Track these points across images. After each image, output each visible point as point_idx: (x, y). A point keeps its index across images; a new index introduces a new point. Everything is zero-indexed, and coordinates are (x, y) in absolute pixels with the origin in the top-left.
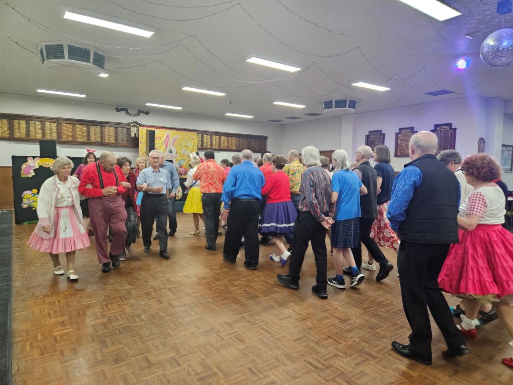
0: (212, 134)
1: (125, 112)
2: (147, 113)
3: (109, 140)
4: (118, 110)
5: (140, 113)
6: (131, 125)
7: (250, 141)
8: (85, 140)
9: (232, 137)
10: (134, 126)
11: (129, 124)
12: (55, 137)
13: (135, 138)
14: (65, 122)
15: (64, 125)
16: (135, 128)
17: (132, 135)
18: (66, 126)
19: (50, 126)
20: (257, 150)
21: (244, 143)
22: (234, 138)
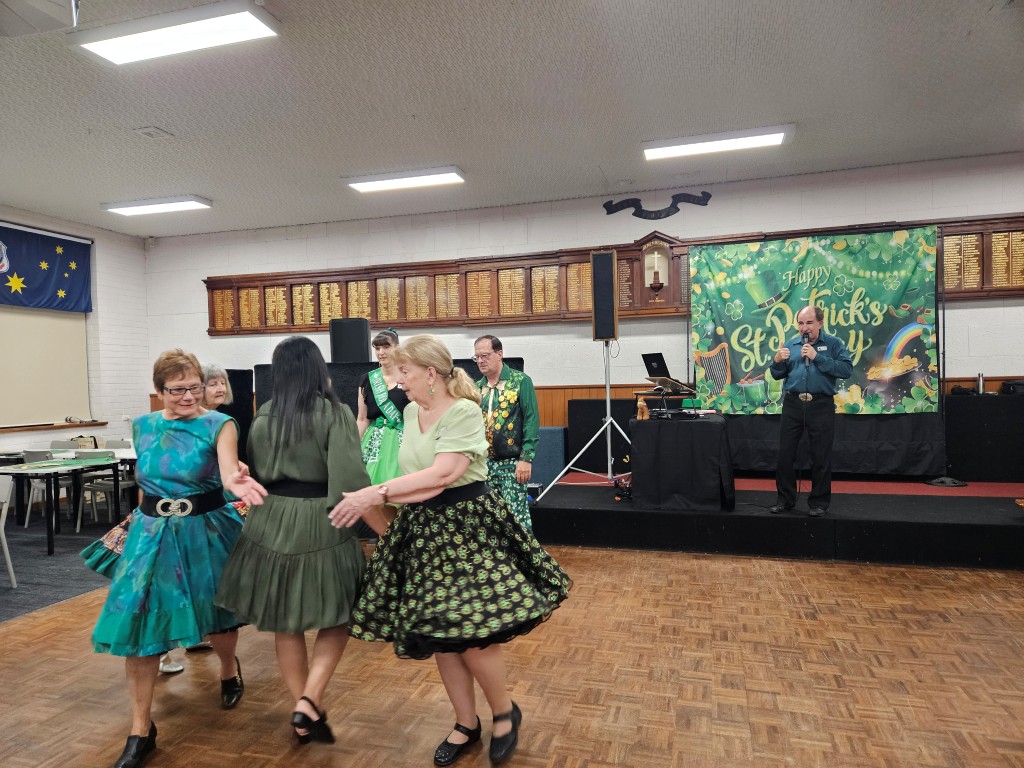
1: (632, 210)
2: (703, 200)
3: (580, 303)
4: (611, 208)
5: (680, 205)
6: (645, 247)
8: (519, 310)
10: (652, 251)
11: (640, 244)
12: (455, 311)
13: (657, 288)
14: (473, 267)
15: (471, 277)
16: (656, 255)
17: (649, 281)
18: (477, 279)
19: (446, 285)
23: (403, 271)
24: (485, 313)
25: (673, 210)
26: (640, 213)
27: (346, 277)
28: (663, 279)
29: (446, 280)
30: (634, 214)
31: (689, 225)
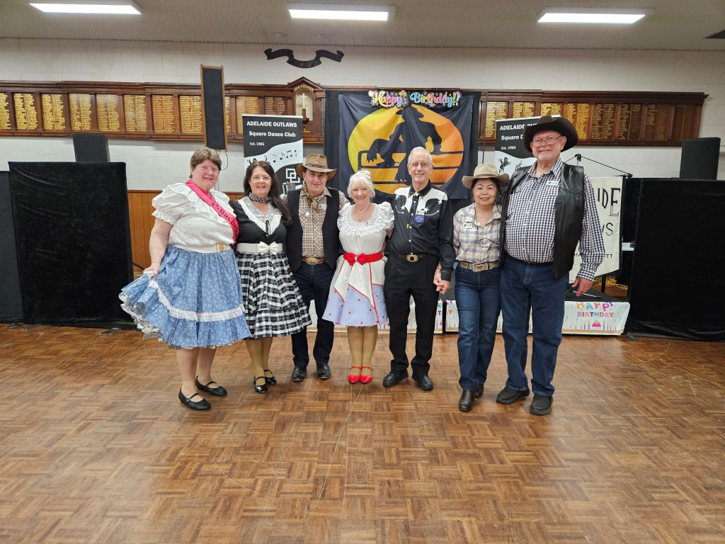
0: (509, 97)
1: (287, 58)
2: (338, 57)
4: (271, 55)
5: (322, 59)
6: (296, 89)
7: (640, 113)
9: (575, 103)
10: (301, 92)
11: (292, 85)
12: (143, 126)
13: (305, 121)
14: (158, 91)
15: (156, 99)
16: (304, 96)
18: (161, 101)
19: (134, 104)
20: (661, 137)
21: (619, 118)
22: (584, 108)
23: (94, 88)
24: (169, 130)
25: (316, 63)
26: (292, 62)
27: (39, 90)
28: (309, 116)
29: (134, 100)
30: (288, 62)
31: (328, 76)
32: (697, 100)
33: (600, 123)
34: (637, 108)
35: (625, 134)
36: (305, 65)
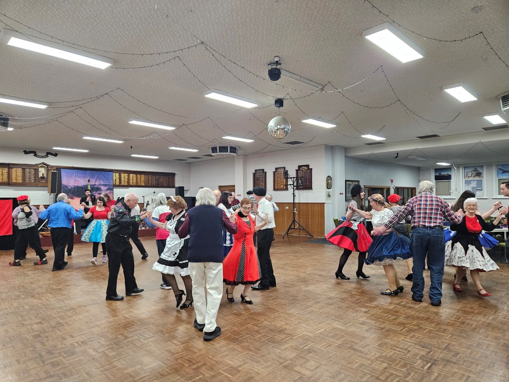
1: (33, 154)
2: (56, 155)
3: (16, 180)
4: (26, 152)
5: (49, 155)
6: (39, 166)
9: (140, 174)
10: (42, 167)
11: (37, 165)
13: (43, 178)
16: (43, 169)
17: (40, 175)
20: (165, 185)
21: (153, 180)
22: (143, 176)
25: (47, 156)
26: (35, 155)
28: (45, 176)
31: (52, 161)
32: (173, 175)
33: (148, 180)
34: (158, 177)
35: (155, 184)
36: (42, 157)
